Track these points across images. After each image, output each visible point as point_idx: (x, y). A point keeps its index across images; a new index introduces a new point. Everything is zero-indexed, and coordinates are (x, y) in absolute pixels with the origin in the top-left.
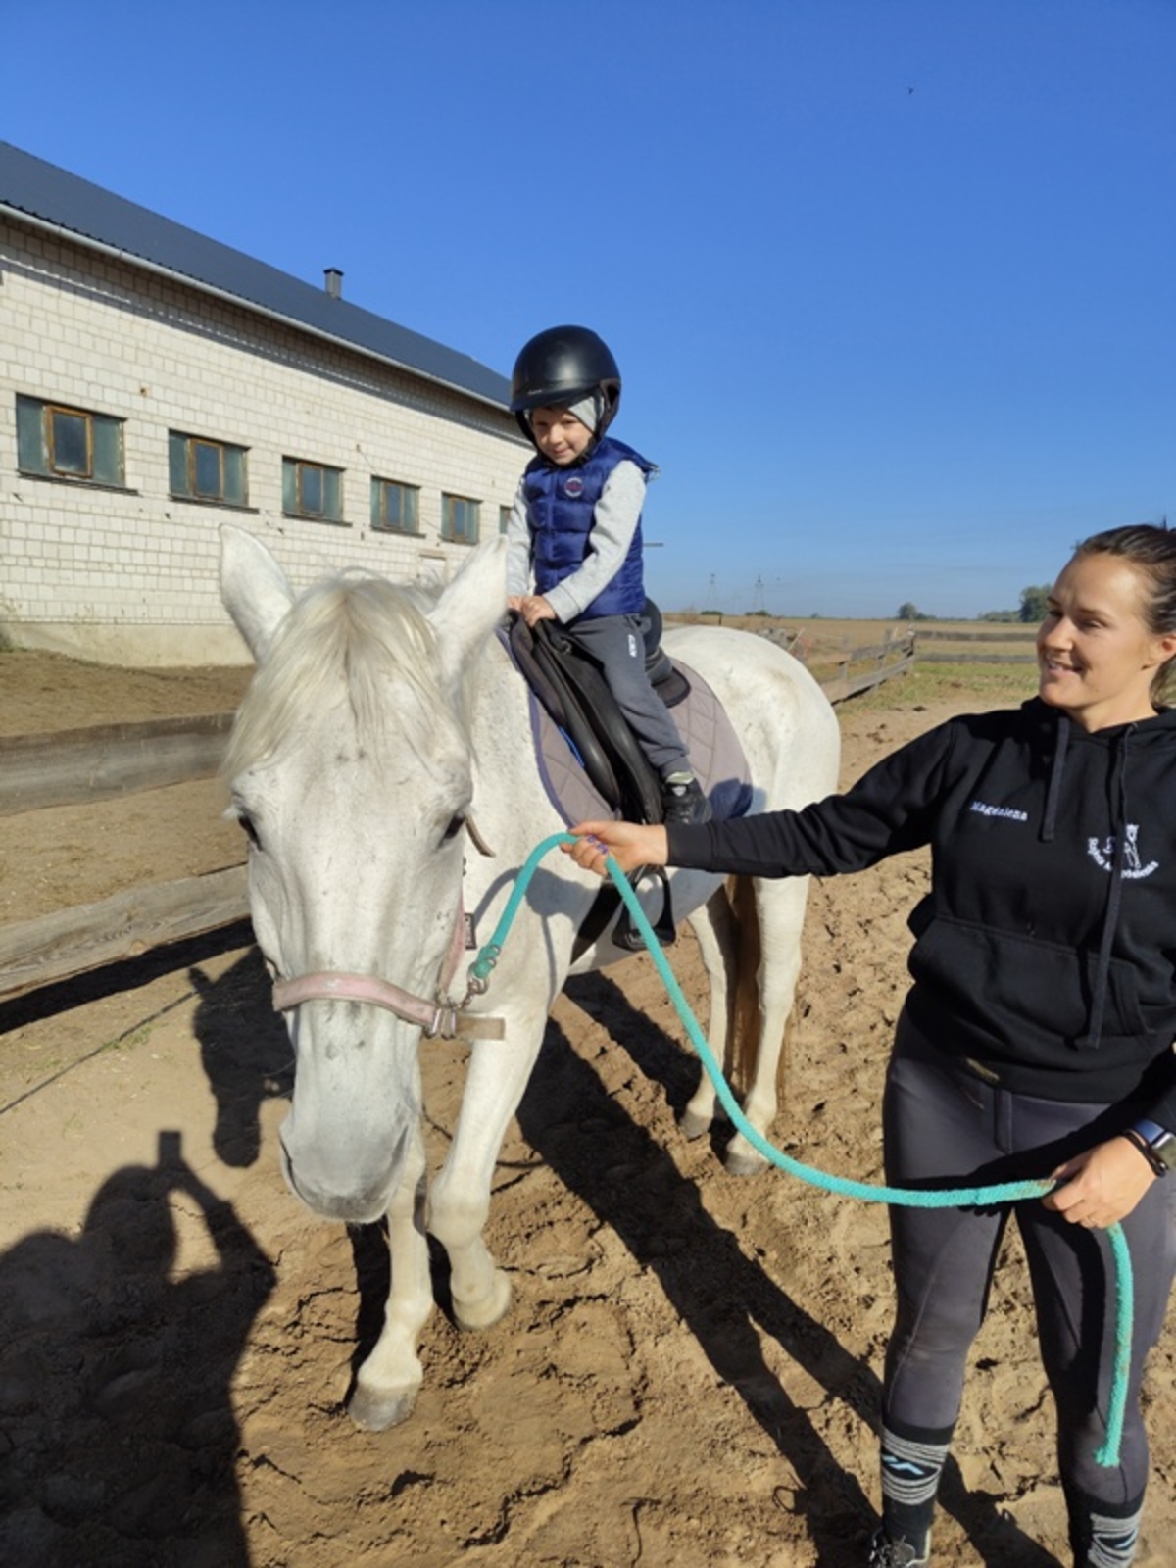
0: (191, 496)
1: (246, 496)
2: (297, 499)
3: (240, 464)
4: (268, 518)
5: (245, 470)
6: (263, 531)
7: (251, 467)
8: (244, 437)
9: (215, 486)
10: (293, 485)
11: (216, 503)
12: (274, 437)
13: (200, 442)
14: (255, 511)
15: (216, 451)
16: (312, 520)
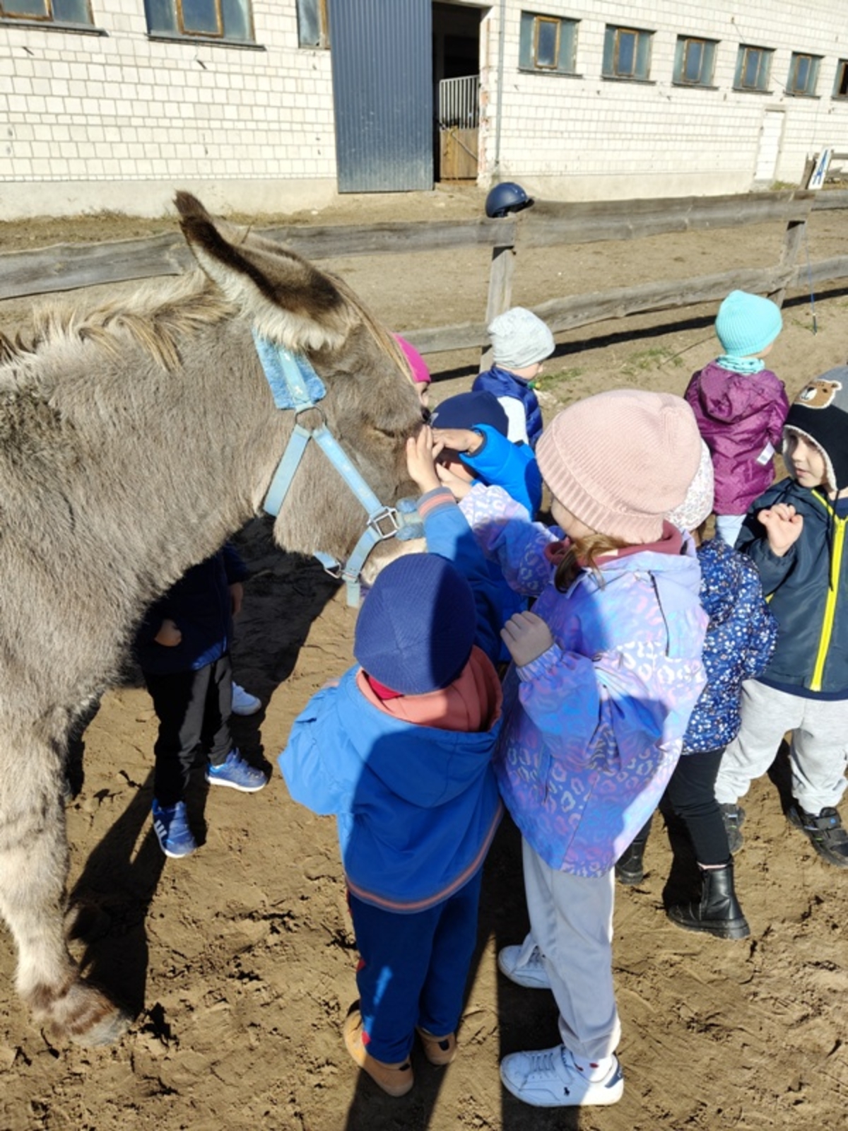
0: (613, 76)
1: (648, 72)
2: (683, 70)
3: (647, 46)
4: (661, 89)
5: (650, 50)
6: (657, 99)
7: (655, 47)
8: (654, 23)
9: (629, 67)
10: (681, 59)
11: (629, 79)
12: (674, 20)
13: (624, 31)
14: (653, 83)
15: (633, 36)
16: (691, 87)
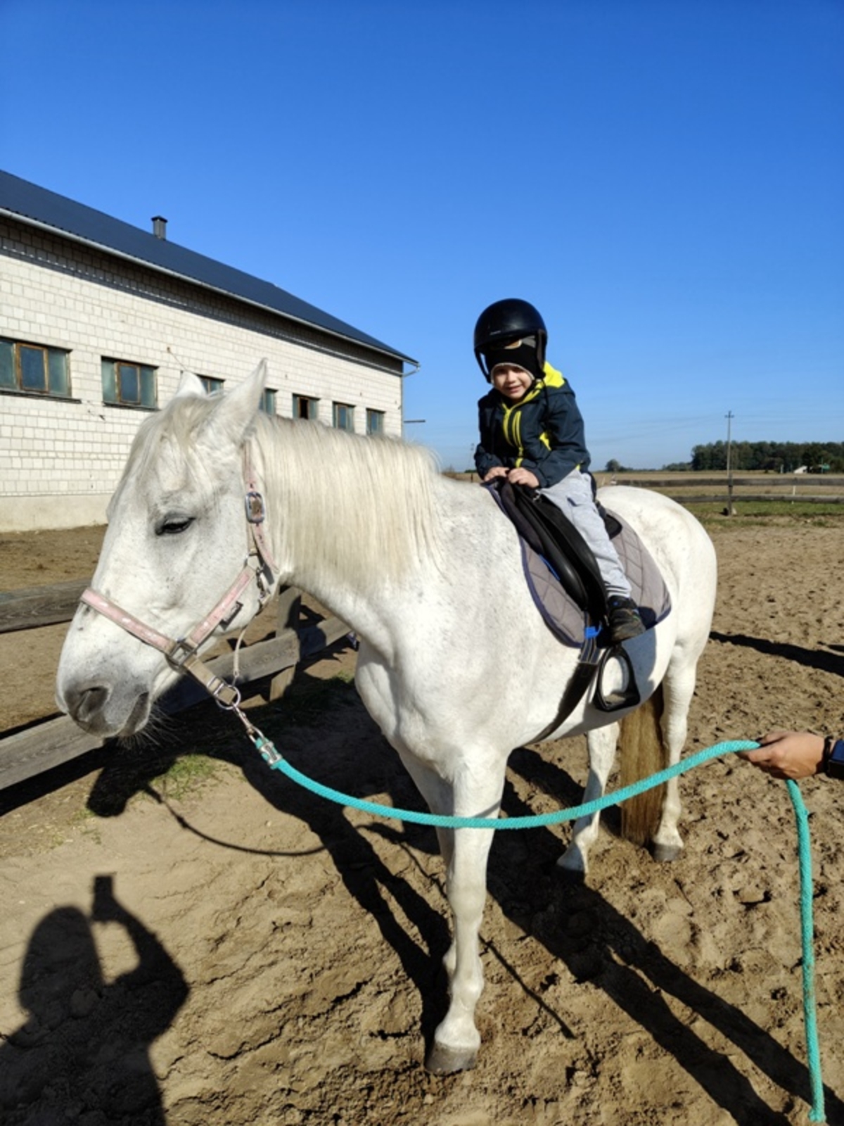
0: (18, 390)
1: (70, 389)
2: (117, 391)
3: (64, 363)
4: (89, 407)
5: (68, 368)
6: (85, 417)
7: (73, 366)
8: (66, 342)
9: (41, 382)
10: (112, 380)
11: (41, 395)
12: (93, 342)
13: (24, 345)
14: (78, 401)
15: (41, 352)
16: (129, 408)
